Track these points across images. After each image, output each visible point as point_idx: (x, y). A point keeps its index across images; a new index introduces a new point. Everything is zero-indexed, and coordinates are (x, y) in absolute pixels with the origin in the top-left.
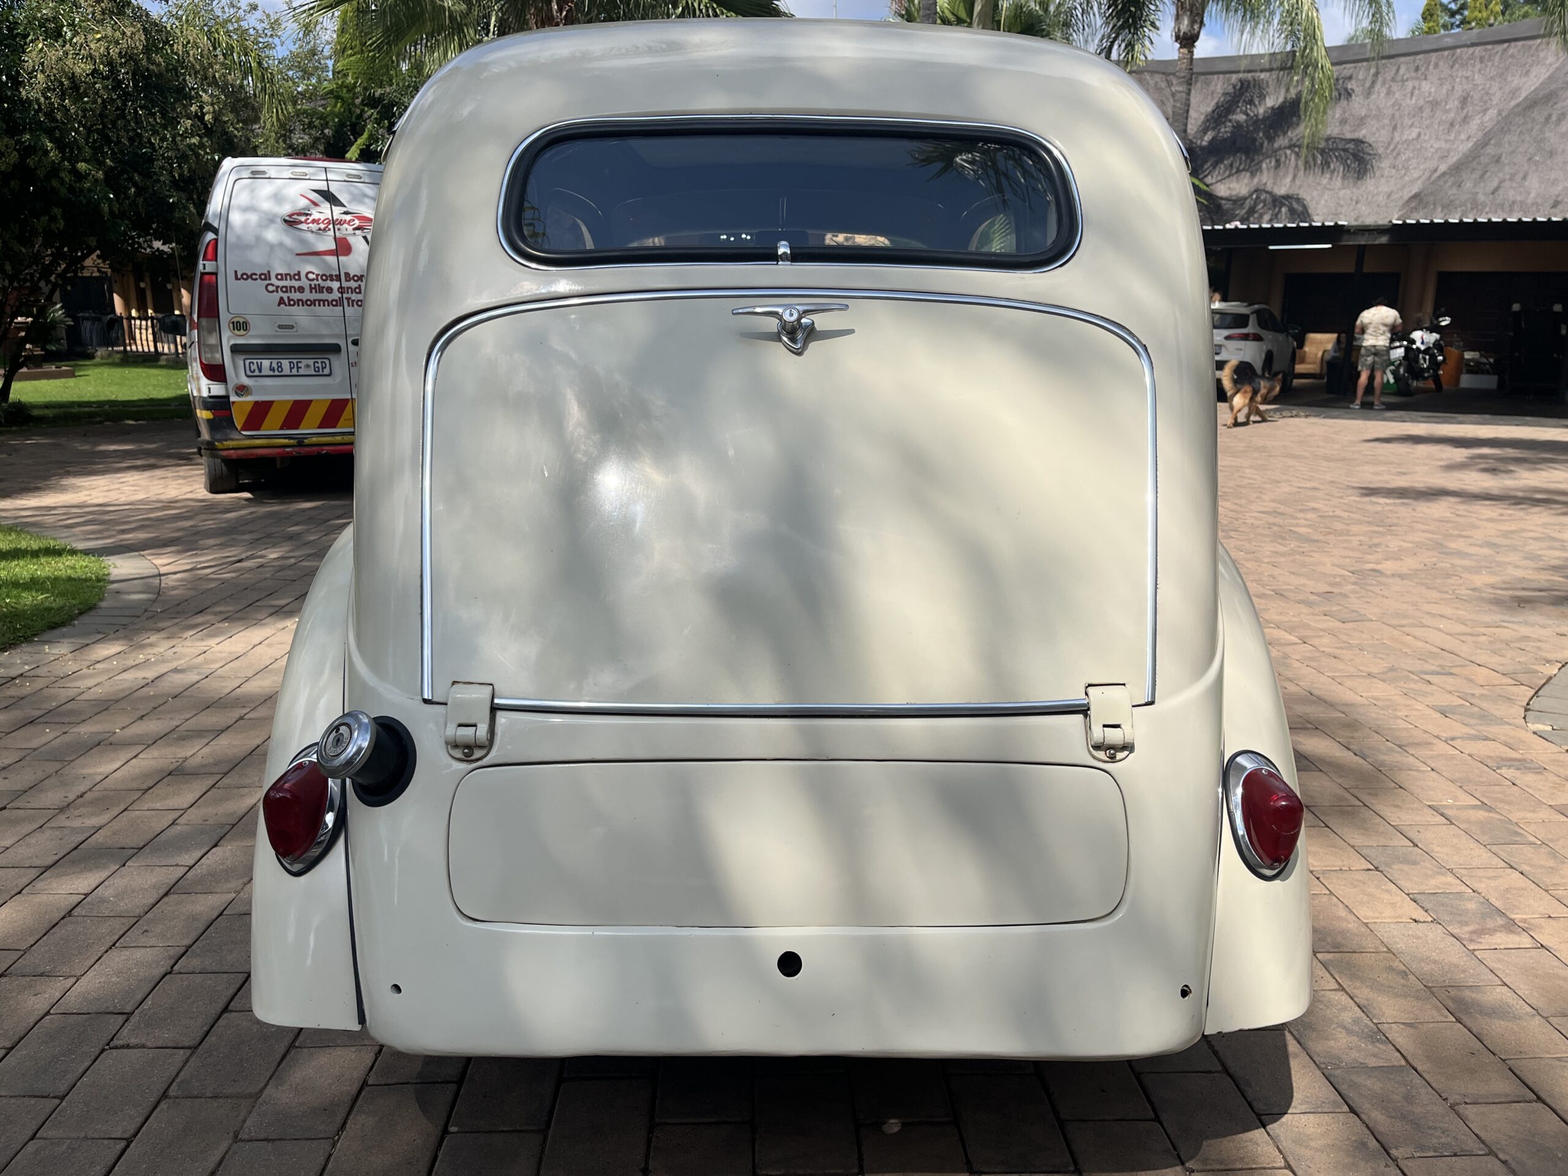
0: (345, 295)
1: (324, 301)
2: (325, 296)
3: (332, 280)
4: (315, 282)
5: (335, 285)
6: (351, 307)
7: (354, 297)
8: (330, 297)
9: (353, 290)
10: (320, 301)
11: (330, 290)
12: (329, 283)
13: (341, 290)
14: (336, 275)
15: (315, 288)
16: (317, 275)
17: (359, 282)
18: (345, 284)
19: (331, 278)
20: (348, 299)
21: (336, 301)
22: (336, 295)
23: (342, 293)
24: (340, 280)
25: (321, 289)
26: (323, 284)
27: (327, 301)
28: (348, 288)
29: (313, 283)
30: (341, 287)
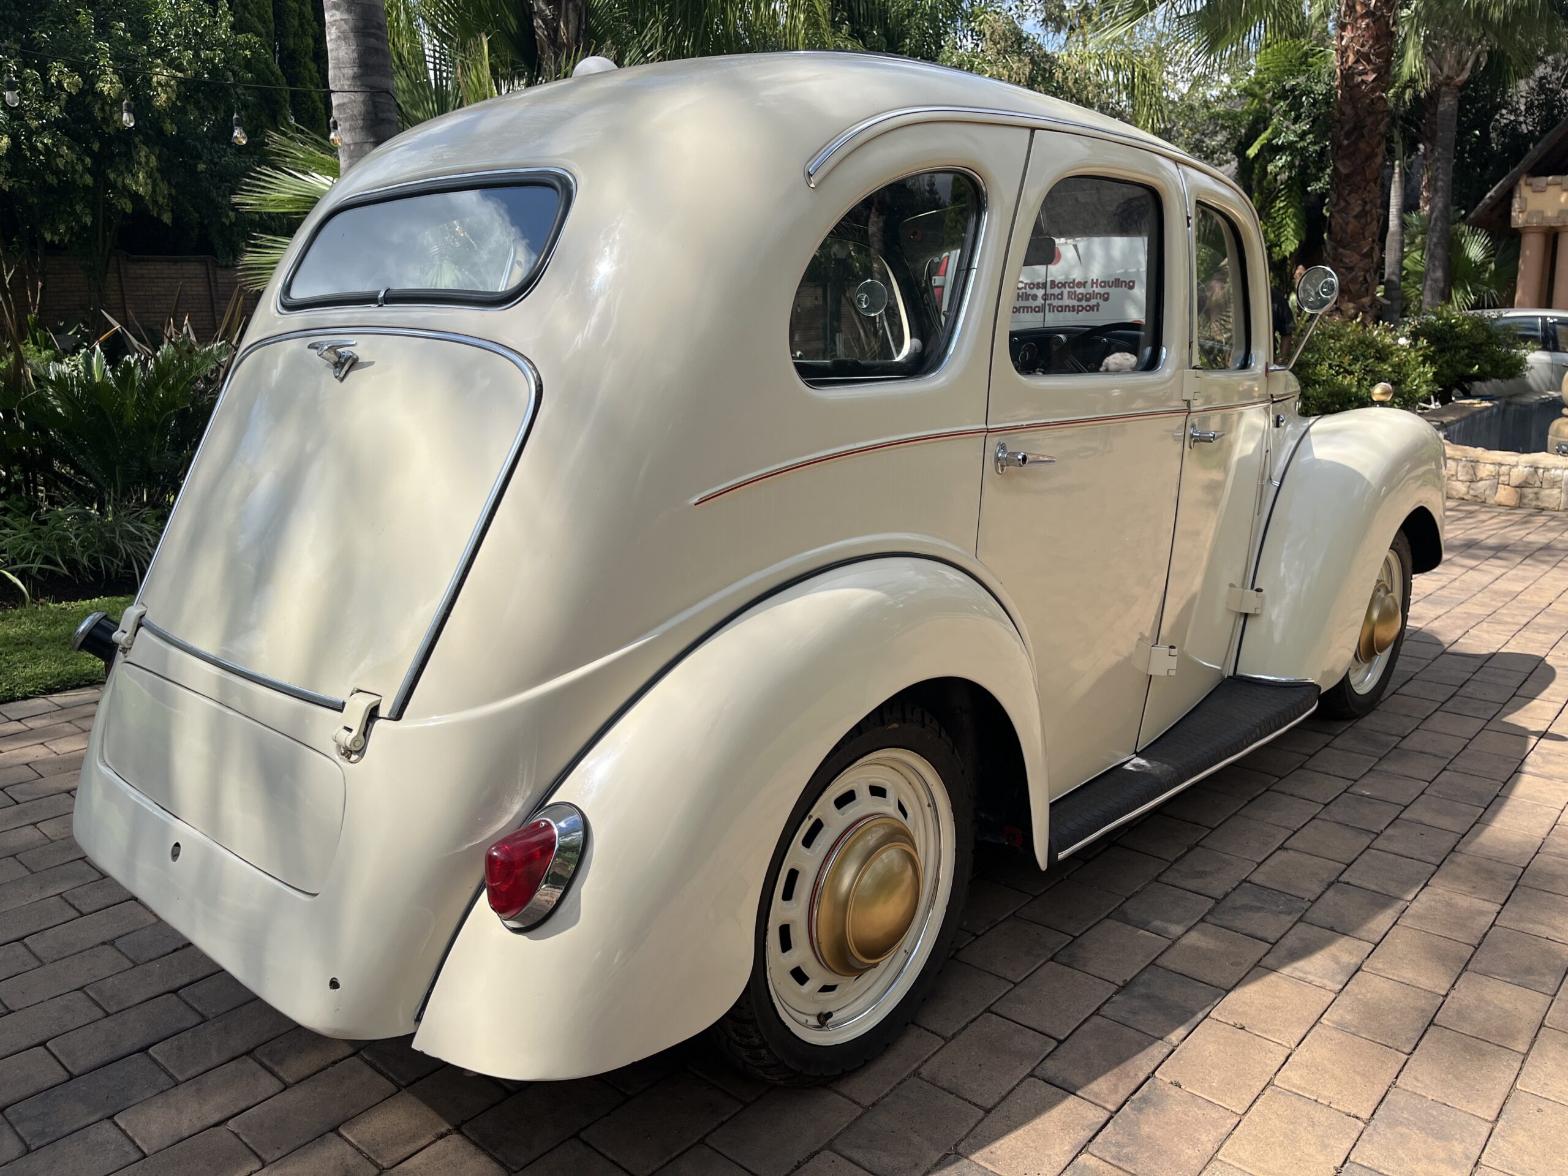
0: (1047, 302)
1: (1027, 308)
2: (1031, 303)
3: (1038, 288)
4: (1023, 291)
5: (1040, 293)
6: (1051, 313)
7: (1056, 303)
8: (1034, 304)
9: (1055, 297)
10: (1024, 308)
11: (1035, 297)
12: (1035, 291)
13: (1045, 297)
14: (1043, 284)
15: (1022, 296)
16: (1026, 284)
17: (1063, 289)
18: (1049, 291)
19: (1038, 286)
20: (1050, 305)
21: (1039, 307)
22: (1040, 302)
23: (1045, 300)
24: (1046, 288)
25: (1026, 297)
26: (1028, 290)
27: (1031, 307)
28: (1051, 295)
29: (1021, 292)
30: (1045, 294)
